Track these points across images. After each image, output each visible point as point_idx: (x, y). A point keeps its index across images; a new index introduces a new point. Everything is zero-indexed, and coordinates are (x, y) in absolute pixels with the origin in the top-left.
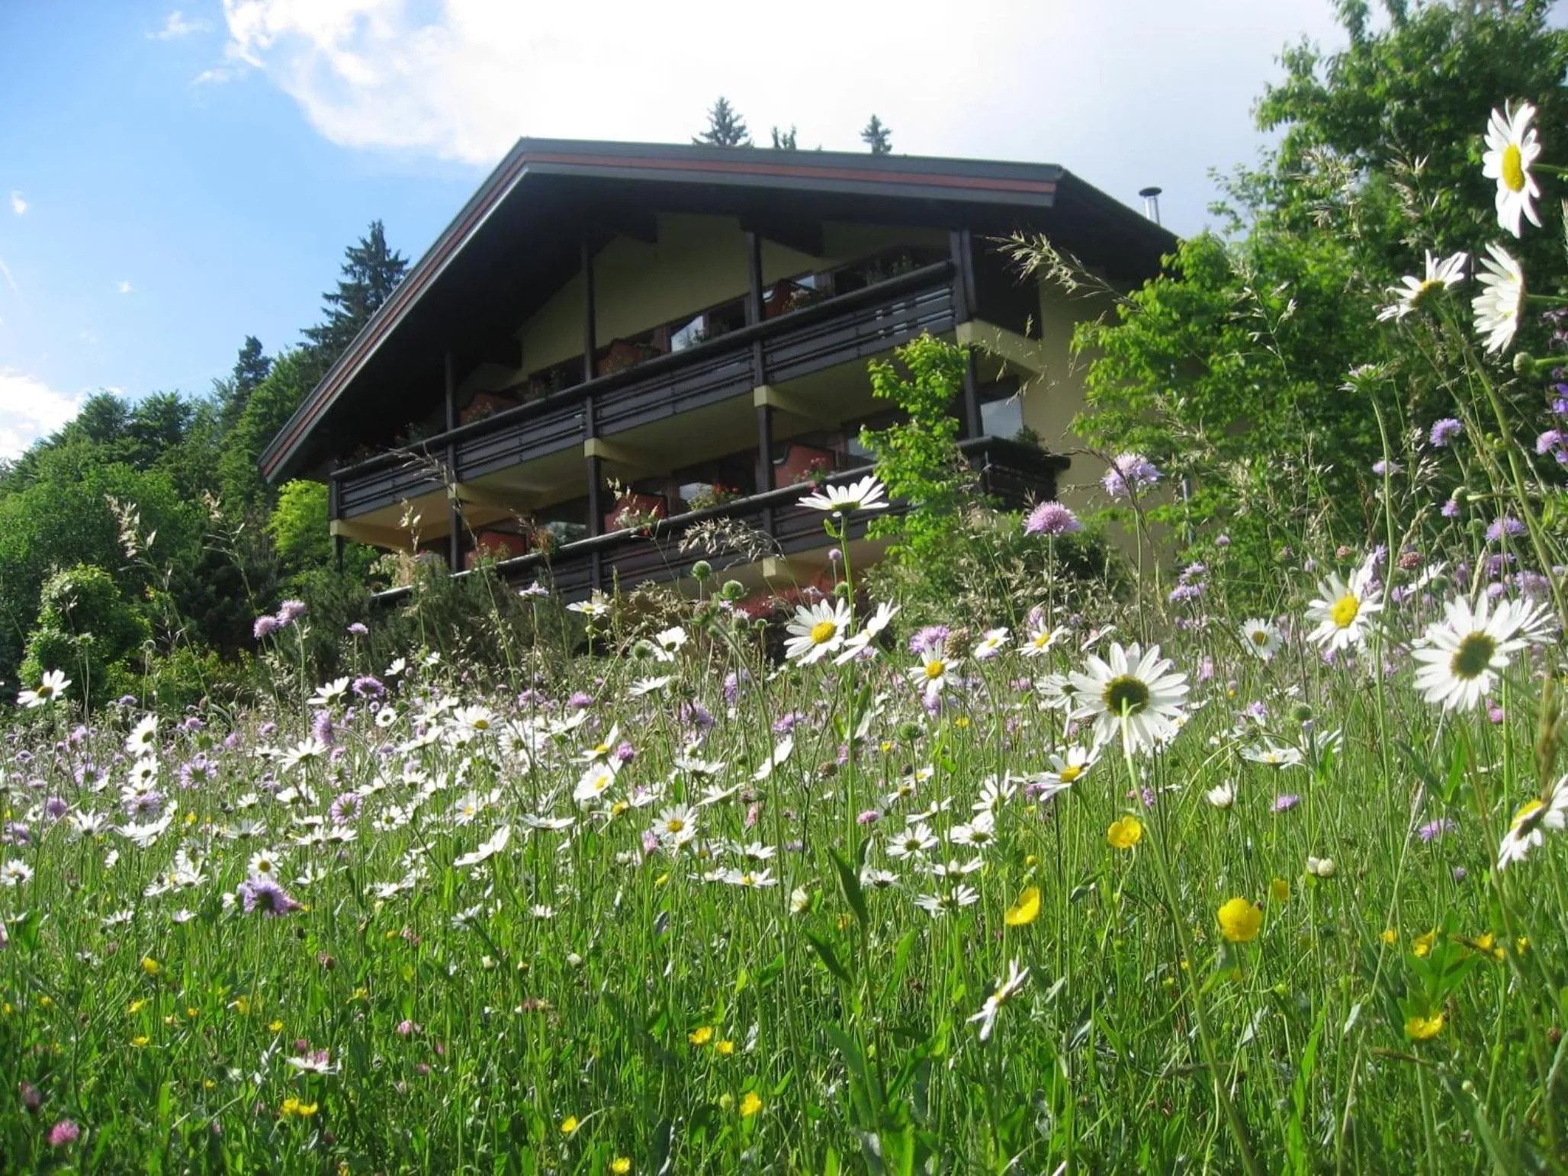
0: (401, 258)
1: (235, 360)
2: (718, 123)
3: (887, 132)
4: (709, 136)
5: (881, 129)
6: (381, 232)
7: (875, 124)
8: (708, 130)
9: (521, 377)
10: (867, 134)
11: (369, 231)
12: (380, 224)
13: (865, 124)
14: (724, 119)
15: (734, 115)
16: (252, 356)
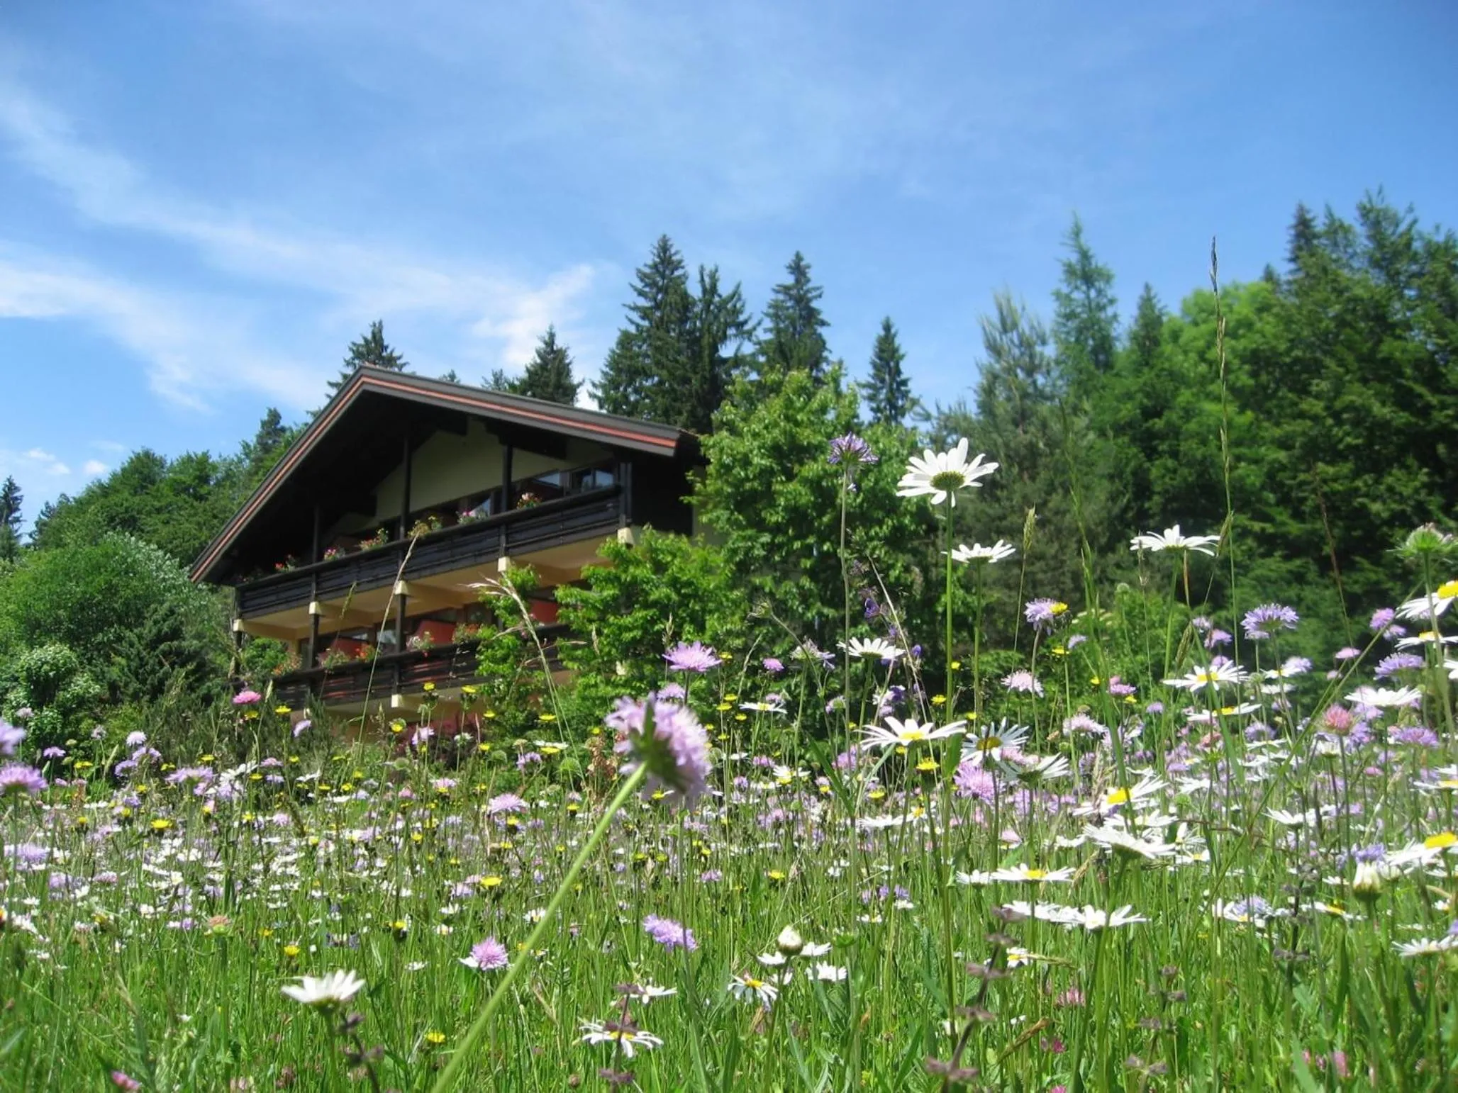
0: (395, 354)
1: (257, 429)
2: (659, 256)
3: (809, 267)
4: (650, 267)
5: (803, 263)
6: (380, 331)
7: (799, 258)
8: (650, 262)
9: (374, 523)
10: (790, 267)
11: (370, 330)
12: (380, 323)
13: (789, 259)
14: (665, 252)
15: (673, 251)
16: (272, 424)
